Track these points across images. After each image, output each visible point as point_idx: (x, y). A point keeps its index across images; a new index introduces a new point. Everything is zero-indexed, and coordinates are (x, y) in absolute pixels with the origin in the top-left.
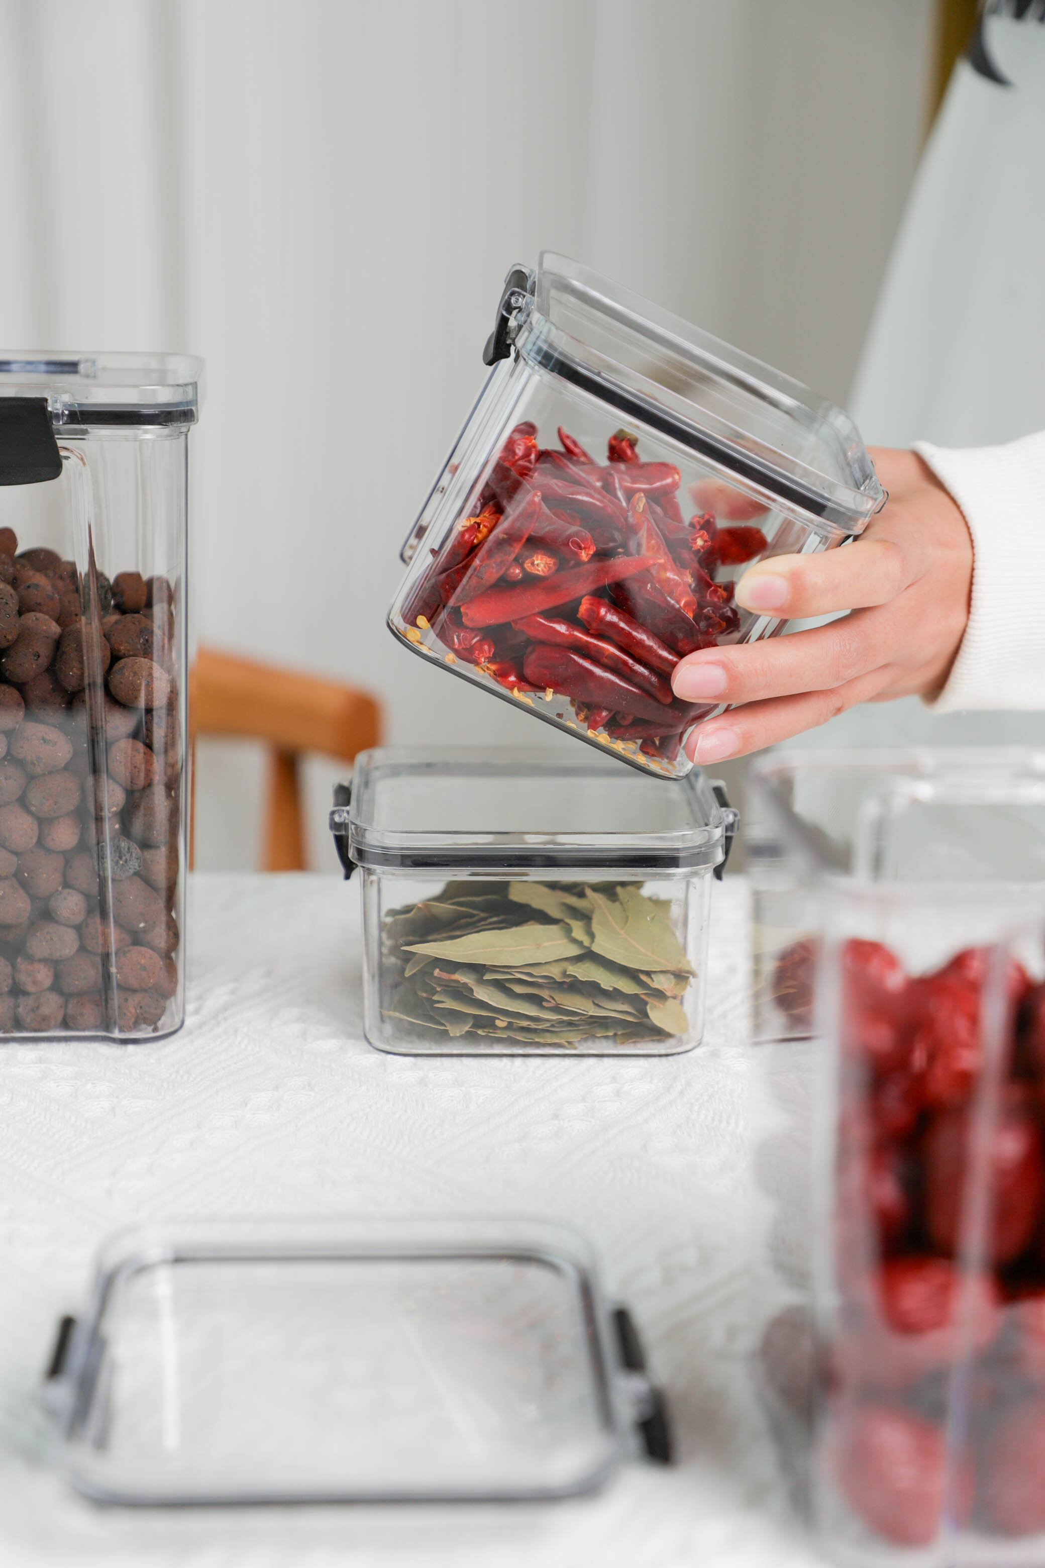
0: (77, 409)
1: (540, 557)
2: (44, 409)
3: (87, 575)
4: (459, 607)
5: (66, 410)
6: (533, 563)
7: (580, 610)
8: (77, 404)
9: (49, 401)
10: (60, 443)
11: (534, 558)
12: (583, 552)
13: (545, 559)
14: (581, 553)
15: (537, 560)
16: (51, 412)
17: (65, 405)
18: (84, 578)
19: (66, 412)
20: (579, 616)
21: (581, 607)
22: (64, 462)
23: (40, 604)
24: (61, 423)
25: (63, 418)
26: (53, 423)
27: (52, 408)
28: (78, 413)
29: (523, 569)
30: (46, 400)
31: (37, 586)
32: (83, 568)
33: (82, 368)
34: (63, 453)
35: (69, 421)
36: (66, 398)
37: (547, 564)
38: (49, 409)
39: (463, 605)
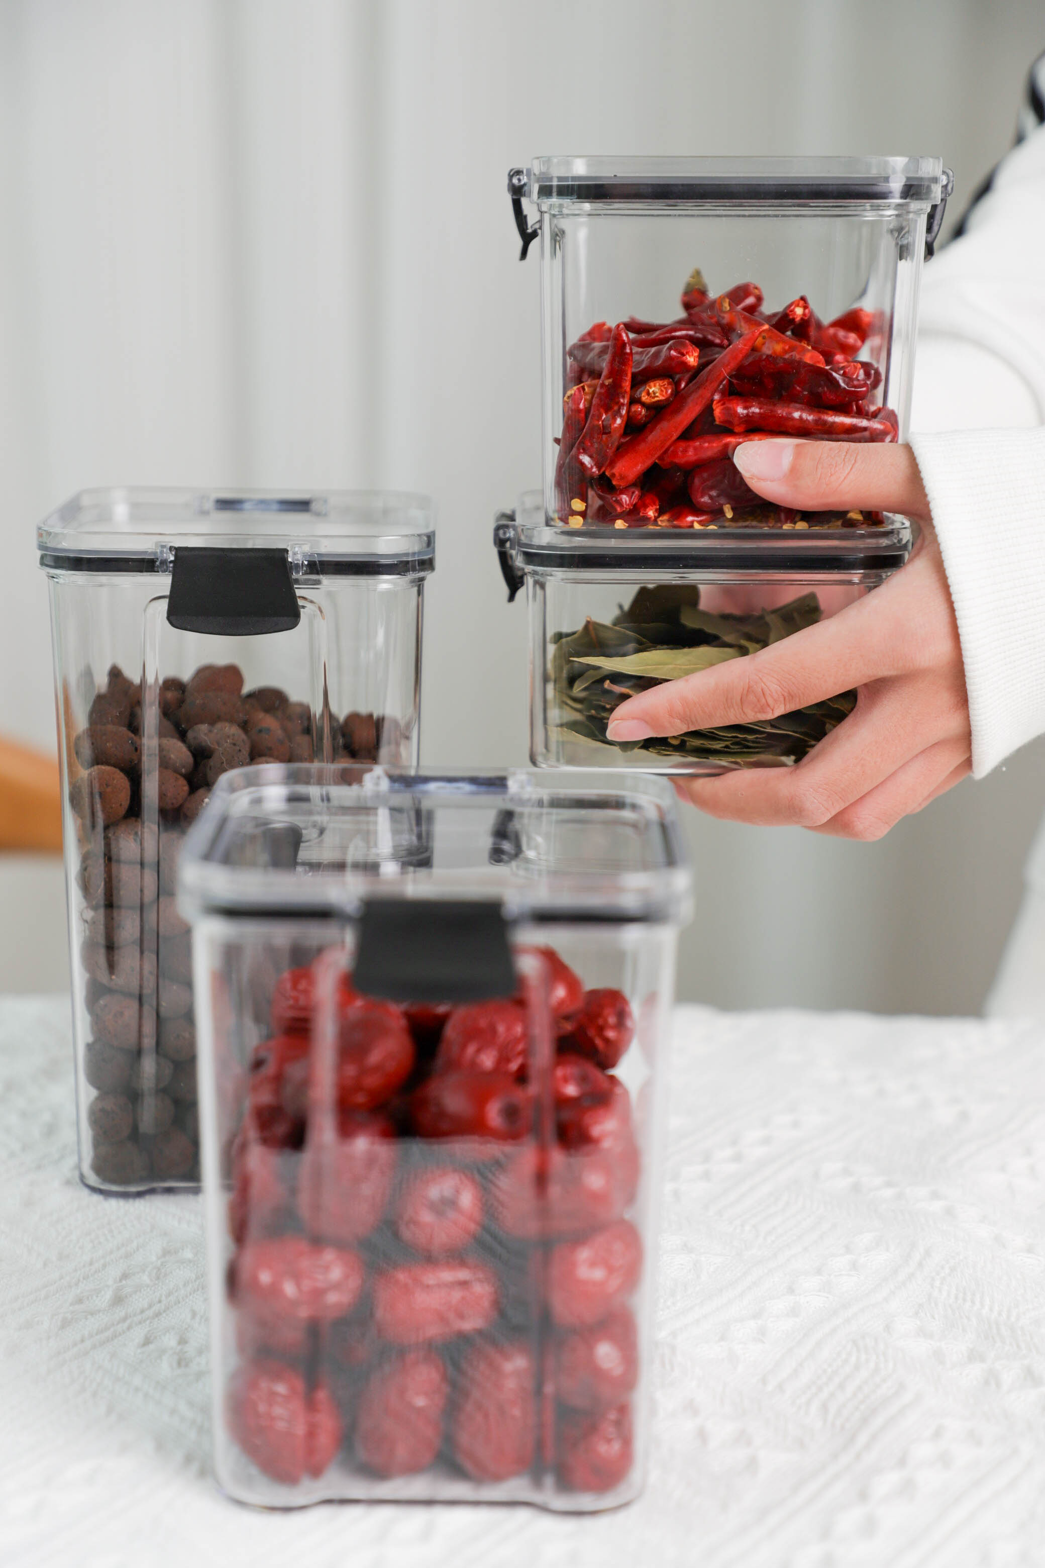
0: (317, 559)
1: (652, 384)
2: (284, 560)
3: (322, 715)
4: (604, 473)
5: (306, 561)
6: (648, 394)
7: (715, 415)
8: (317, 554)
9: (290, 553)
10: (298, 593)
11: (648, 388)
12: (688, 356)
13: (658, 384)
14: (687, 359)
15: (651, 388)
16: (291, 563)
17: (305, 555)
18: (319, 719)
19: (306, 563)
20: (717, 423)
21: (714, 412)
22: (302, 610)
23: (270, 749)
24: (301, 574)
25: (302, 568)
26: (292, 574)
27: (293, 558)
28: (318, 562)
29: (643, 405)
30: (286, 551)
31: (268, 730)
32: (317, 709)
33: (314, 506)
34: (301, 602)
35: (308, 571)
36: (306, 549)
37: (662, 386)
38: (290, 560)
39: (606, 469)
